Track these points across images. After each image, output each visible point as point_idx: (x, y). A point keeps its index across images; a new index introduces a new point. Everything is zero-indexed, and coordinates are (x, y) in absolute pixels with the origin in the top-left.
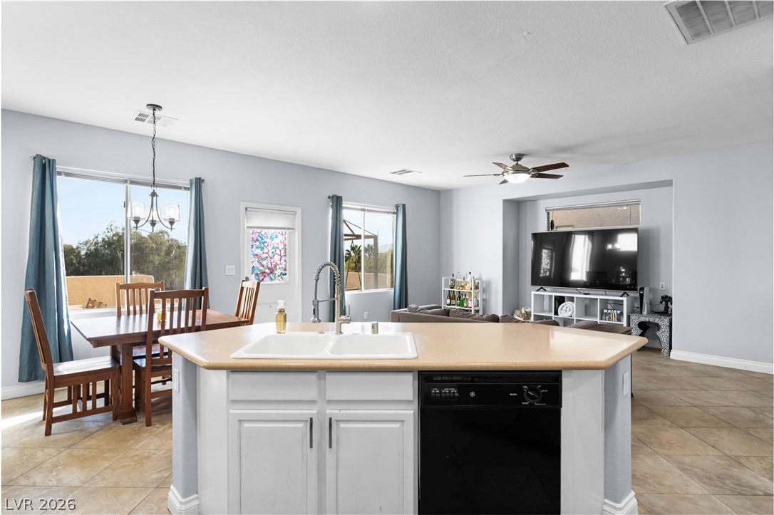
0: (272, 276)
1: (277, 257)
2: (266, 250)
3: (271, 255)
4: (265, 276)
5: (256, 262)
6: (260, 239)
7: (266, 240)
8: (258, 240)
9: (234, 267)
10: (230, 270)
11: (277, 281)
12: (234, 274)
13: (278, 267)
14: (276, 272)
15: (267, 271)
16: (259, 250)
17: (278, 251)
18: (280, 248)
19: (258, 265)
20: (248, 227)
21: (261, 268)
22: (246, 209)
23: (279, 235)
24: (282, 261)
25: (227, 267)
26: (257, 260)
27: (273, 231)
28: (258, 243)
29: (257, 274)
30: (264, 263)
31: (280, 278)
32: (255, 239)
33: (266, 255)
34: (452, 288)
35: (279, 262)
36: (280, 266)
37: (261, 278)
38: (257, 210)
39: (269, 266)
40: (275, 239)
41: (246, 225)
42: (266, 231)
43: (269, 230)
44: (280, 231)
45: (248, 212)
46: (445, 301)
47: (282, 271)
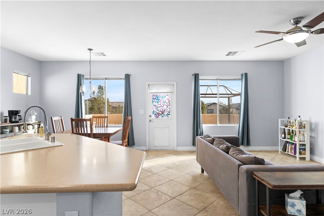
0: (162, 115)
1: (165, 107)
2: (159, 103)
3: (162, 105)
4: (159, 115)
5: (155, 109)
6: (157, 98)
7: (160, 98)
8: (156, 99)
9: (143, 111)
10: (141, 112)
11: (165, 118)
12: (143, 114)
13: (166, 111)
14: (165, 113)
15: (160, 113)
16: (156, 103)
17: (166, 104)
18: (167, 102)
19: (156, 110)
20: (150, 93)
21: (157, 111)
22: (149, 85)
23: (166, 96)
24: (168, 108)
25: (140, 110)
26: (155, 108)
27: (163, 94)
28: (156, 100)
29: (155, 114)
30: (159, 109)
31: (167, 116)
32: (154, 98)
33: (160, 105)
34: (286, 127)
35: (166, 109)
36: (167, 111)
37: (157, 116)
38: (153, 85)
39: (161, 110)
40: (164, 98)
41: (149, 92)
42: (160, 94)
43: (161, 94)
44: (167, 94)
45: (150, 86)
46: (281, 136)
47: (168, 113)
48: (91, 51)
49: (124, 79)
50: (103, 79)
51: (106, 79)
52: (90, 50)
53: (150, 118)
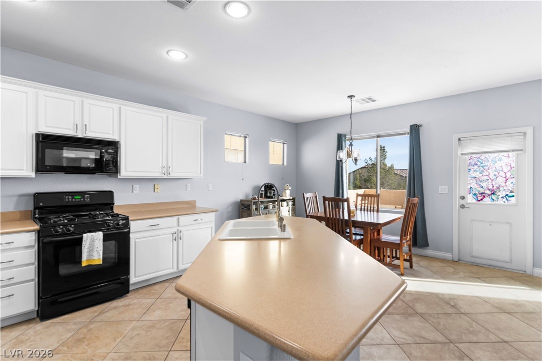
0: (493, 197)
1: (500, 181)
2: (486, 173)
3: (493, 177)
4: (484, 197)
5: (473, 184)
6: (479, 163)
7: (486, 164)
8: (476, 164)
9: (447, 187)
10: (443, 189)
11: (501, 202)
12: (447, 192)
13: (501, 189)
14: (499, 193)
15: (488, 192)
16: (478, 173)
17: (502, 174)
18: (506, 170)
19: (476, 186)
20: (462, 154)
21: (480, 189)
22: (459, 139)
23: (504, 158)
24: (508, 183)
25: (440, 187)
26: (475, 182)
27: (496, 154)
28: (476, 167)
29: (475, 194)
30: (484, 185)
31: (504, 200)
32: (473, 164)
33: (487, 178)
35: (503, 184)
36: (505, 188)
37: (480, 198)
38: (471, 138)
39: (491, 187)
40: (498, 162)
41: (459, 152)
42: (487, 155)
43: (490, 155)
44: (506, 154)
45: (462, 142)
47: (507, 193)
48: (353, 99)
49: (408, 133)
50: (374, 137)
51: (378, 137)
52: (351, 97)
53: (462, 202)
